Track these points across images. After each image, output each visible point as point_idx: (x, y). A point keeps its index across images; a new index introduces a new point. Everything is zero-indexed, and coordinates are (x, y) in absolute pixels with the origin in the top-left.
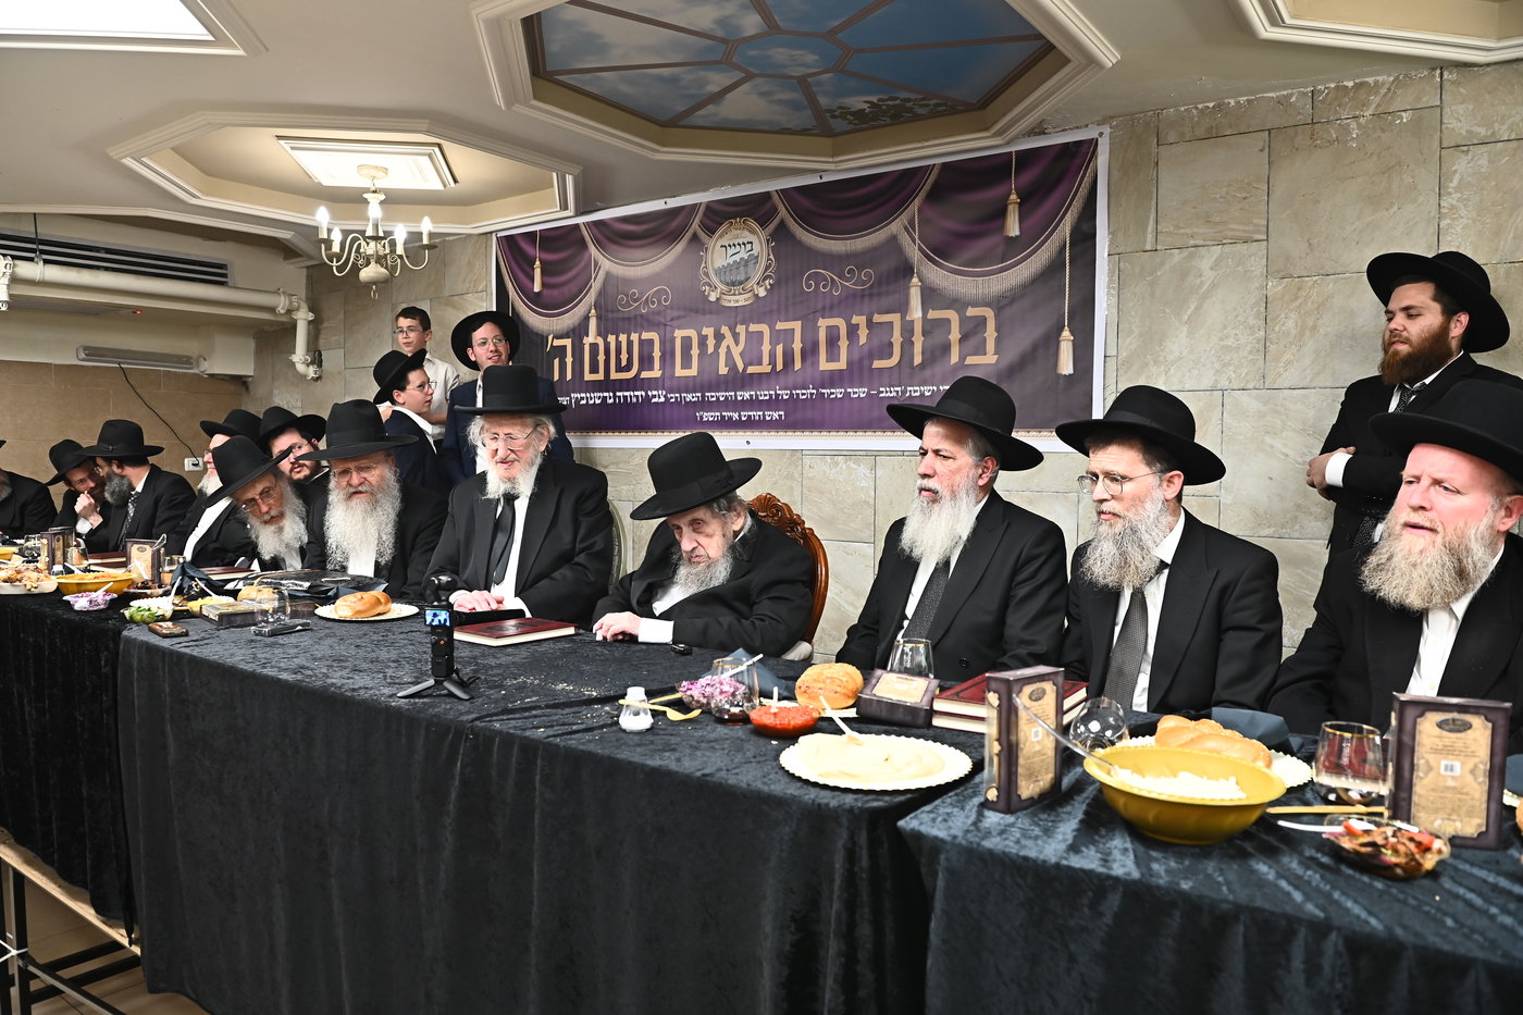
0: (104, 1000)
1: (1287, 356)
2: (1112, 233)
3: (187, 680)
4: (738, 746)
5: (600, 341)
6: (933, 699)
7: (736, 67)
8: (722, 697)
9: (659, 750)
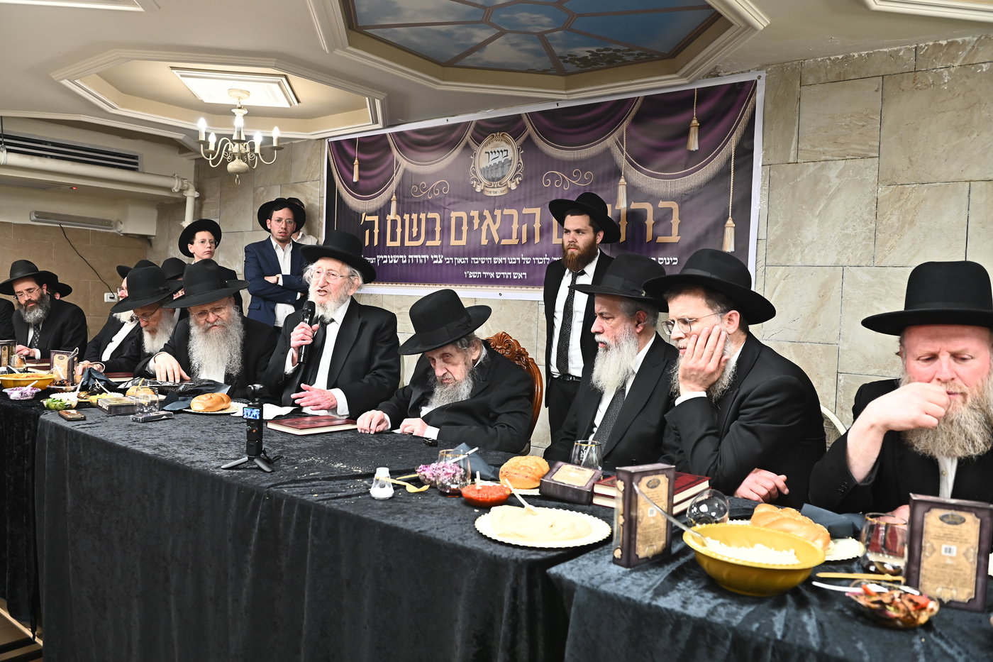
1: (892, 242)
2: (765, 149)
3: (81, 452)
4: (450, 512)
5: (398, 218)
6: (594, 484)
7: (493, 26)
8: (446, 477)
9: (393, 513)
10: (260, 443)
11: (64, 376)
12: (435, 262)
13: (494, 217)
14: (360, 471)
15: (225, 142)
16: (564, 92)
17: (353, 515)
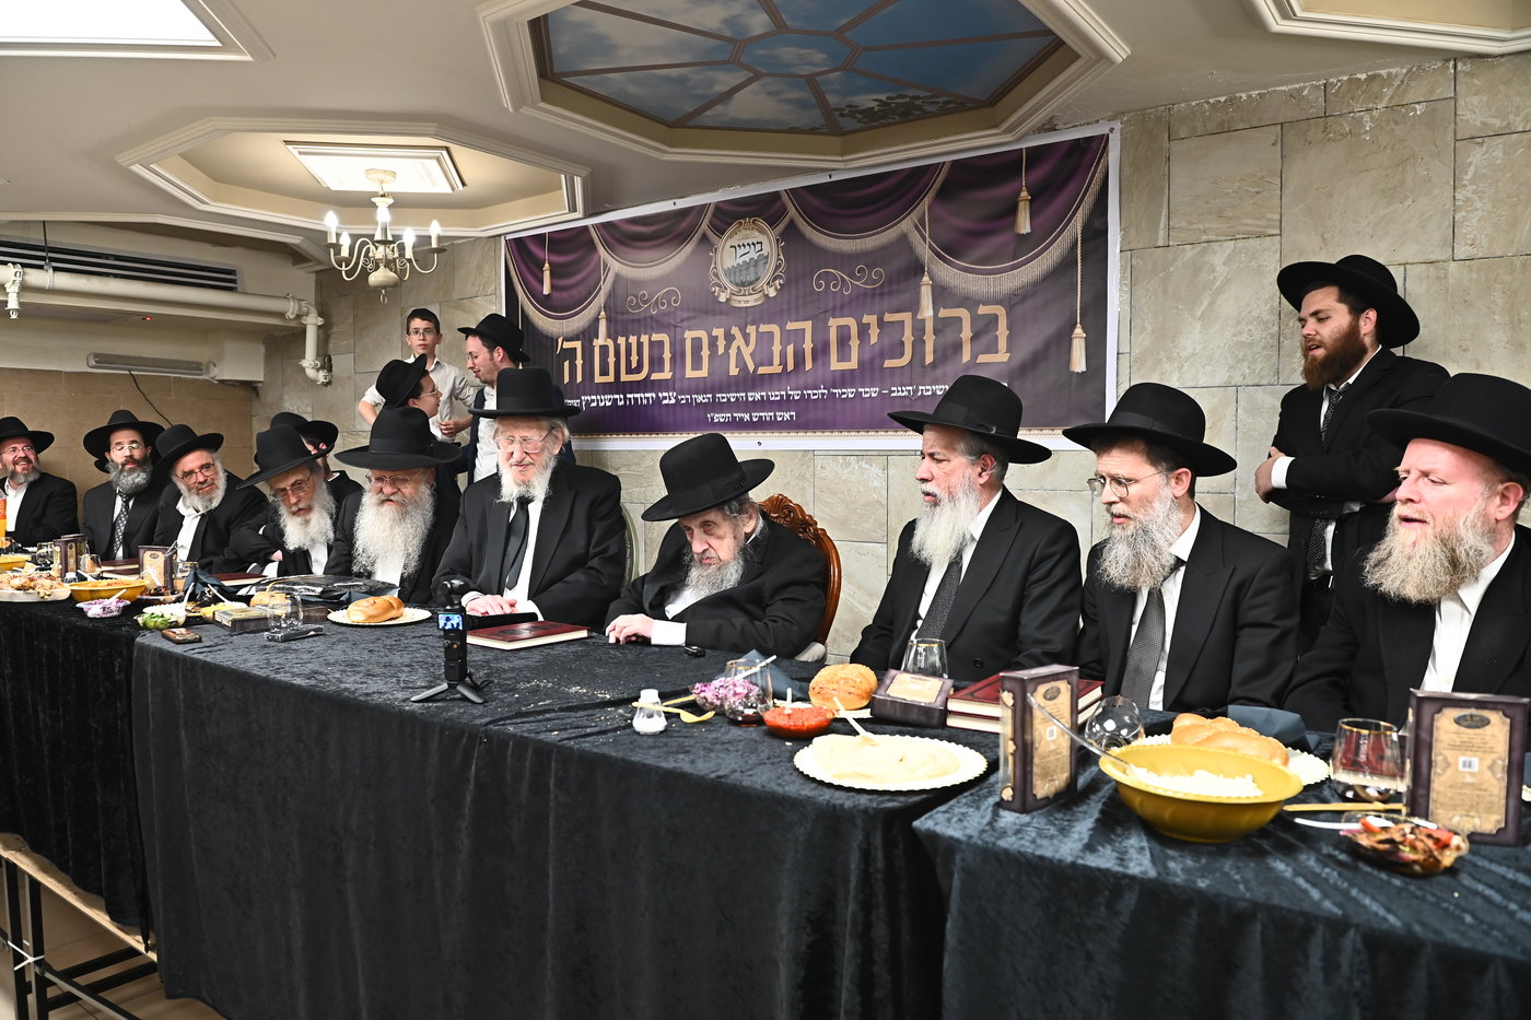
0: (122, 1006)
2: (1124, 229)
3: (201, 686)
4: (752, 748)
5: (610, 343)
6: (947, 699)
7: (745, 67)
8: (735, 699)
9: (673, 752)
10: (464, 664)
11: (160, 582)
12: (665, 402)
13: (746, 337)
14: (608, 696)
15: (363, 244)
16: (840, 159)
17: (616, 759)
